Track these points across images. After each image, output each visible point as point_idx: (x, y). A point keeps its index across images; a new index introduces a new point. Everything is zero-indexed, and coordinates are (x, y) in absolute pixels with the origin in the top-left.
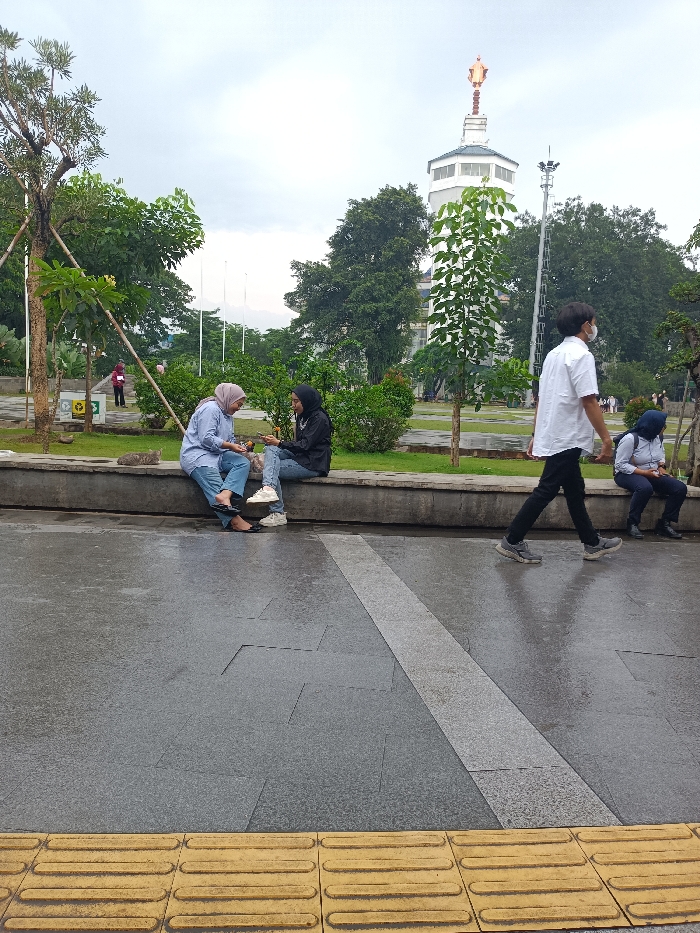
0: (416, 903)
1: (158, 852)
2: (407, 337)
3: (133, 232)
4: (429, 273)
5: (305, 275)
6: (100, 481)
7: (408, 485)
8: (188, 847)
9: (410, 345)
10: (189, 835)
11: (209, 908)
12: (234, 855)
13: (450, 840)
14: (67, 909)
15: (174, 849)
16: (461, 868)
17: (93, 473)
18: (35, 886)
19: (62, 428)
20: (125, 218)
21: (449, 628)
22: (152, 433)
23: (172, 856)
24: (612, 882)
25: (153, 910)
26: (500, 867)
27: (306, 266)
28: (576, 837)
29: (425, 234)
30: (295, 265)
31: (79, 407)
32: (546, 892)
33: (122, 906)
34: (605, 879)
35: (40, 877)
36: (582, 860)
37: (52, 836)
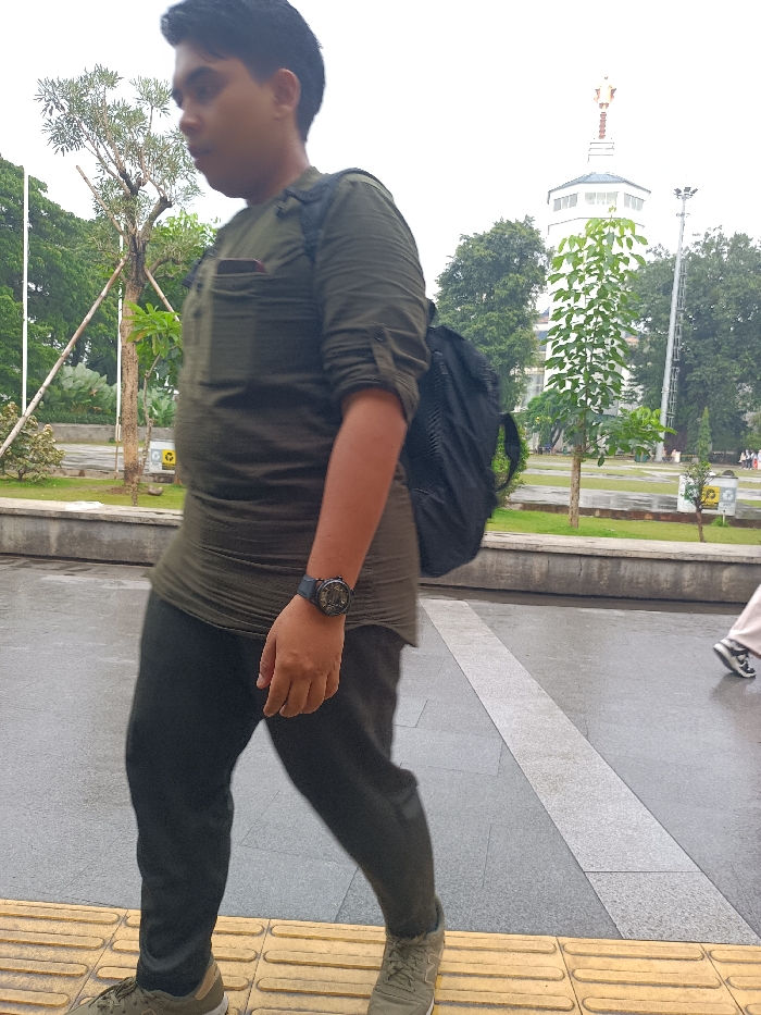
1: (241, 938)
2: (521, 385)
4: (547, 313)
7: (522, 547)
8: (273, 935)
9: (525, 392)
10: (274, 921)
11: (293, 1002)
12: (322, 946)
13: (562, 947)
15: (258, 935)
16: (572, 978)
18: (113, 964)
19: (152, 479)
21: (564, 708)
24: (751, 1009)
25: (235, 1000)
26: (618, 983)
28: (709, 955)
29: (543, 270)
31: (169, 457)
34: (742, 1005)
35: (119, 955)
36: (716, 983)
37: (131, 912)
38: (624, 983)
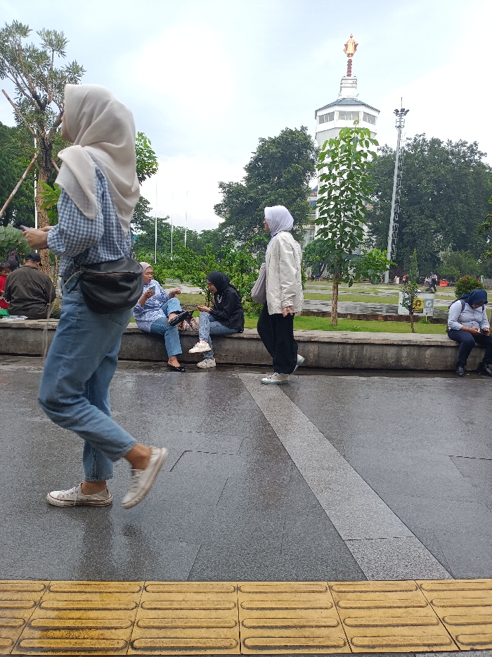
0: (307, 632)
1: (126, 595)
2: (300, 235)
4: (316, 190)
5: (229, 192)
7: (301, 339)
8: (147, 591)
9: (303, 240)
10: (148, 583)
11: (162, 633)
12: (180, 597)
13: (331, 588)
14: (64, 633)
15: (138, 592)
16: (338, 607)
18: (41, 617)
21: (329, 439)
23: (136, 597)
24: (446, 619)
25: (123, 635)
26: (366, 608)
27: (229, 186)
28: (420, 587)
29: (313, 162)
30: (221, 185)
32: (398, 626)
33: (101, 632)
34: (441, 617)
35: (45, 611)
36: (424, 604)
37: (53, 582)
38: (369, 608)
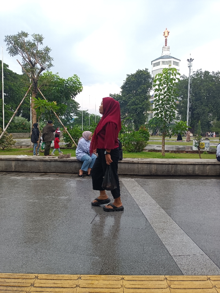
1: (72, 281)
2: (146, 116)
3: (61, 88)
4: (153, 96)
6: (53, 163)
7: (149, 162)
8: (81, 279)
9: (147, 118)
10: (81, 275)
12: (96, 282)
13: (166, 279)
15: (77, 280)
16: (170, 288)
17: (51, 161)
18: (34, 291)
20: (59, 84)
21: (163, 208)
22: (68, 148)
23: (76, 282)
27: (114, 95)
28: (209, 279)
29: (151, 83)
30: (111, 95)
35: (36, 288)
36: (212, 287)
37: (39, 275)
38: (185, 289)
